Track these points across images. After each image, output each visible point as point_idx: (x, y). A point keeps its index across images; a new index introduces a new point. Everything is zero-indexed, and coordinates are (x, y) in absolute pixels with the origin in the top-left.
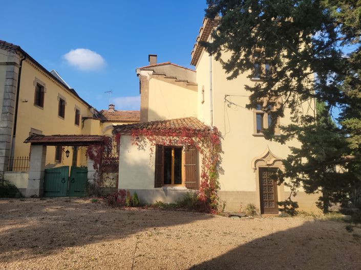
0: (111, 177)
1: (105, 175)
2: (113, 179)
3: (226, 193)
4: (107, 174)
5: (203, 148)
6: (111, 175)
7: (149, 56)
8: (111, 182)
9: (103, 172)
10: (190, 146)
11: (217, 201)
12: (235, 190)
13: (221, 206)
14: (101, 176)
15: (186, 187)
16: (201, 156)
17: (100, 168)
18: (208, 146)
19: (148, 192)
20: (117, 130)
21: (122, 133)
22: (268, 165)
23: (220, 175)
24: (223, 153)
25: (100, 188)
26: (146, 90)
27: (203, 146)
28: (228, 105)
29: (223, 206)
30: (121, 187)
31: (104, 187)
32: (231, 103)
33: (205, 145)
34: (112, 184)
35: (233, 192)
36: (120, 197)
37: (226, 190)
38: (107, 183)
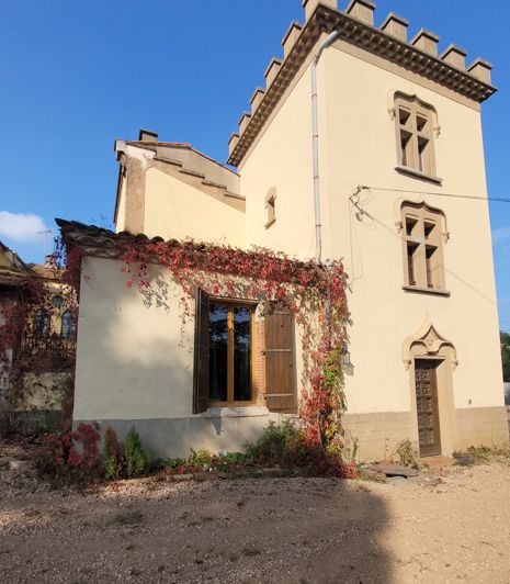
0: (50, 384)
1: (30, 379)
2: (54, 388)
3: (357, 416)
4: (37, 375)
5: (303, 310)
6: (48, 379)
7: (142, 132)
8: (49, 398)
9: (24, 370)
10: (275, 302)
11: (341, 438)
12: (374, 411)
13: (349, 450)
14: (18, 381)
15: (268, 407)
16: (299, 330)
17: (14, 359)
18: (314, 308)
19: (168, 425)
20: (73, 235)
21: (88, 250)
22: (431, 354)
23: (345, 375)
24: (351, 323)
25: (16, 415)
26: (139, 191)
27: (303, 305)
28: (357, 215)
29: (352, 449)
30: (82, 413)
31: (28, 409)
32: (362, 212)
33: (308, 304)
34: (52, 401)
35: (372, 414)
36: (79, 447)
37: (358, 412)
38: (36, 401)
